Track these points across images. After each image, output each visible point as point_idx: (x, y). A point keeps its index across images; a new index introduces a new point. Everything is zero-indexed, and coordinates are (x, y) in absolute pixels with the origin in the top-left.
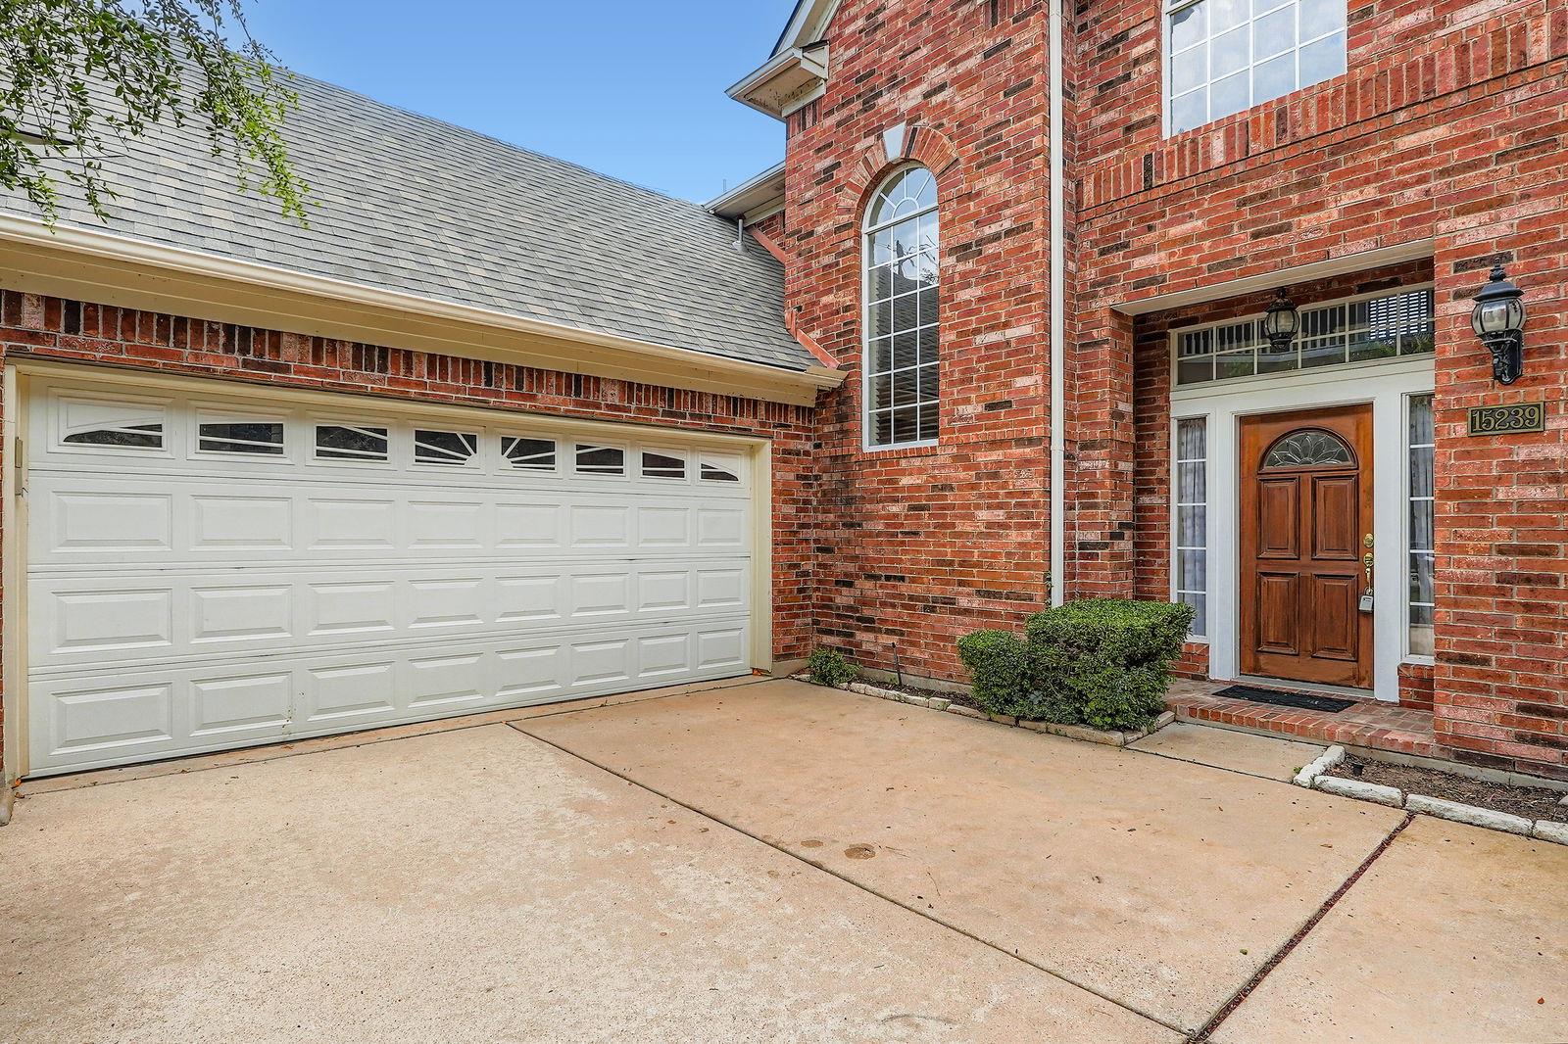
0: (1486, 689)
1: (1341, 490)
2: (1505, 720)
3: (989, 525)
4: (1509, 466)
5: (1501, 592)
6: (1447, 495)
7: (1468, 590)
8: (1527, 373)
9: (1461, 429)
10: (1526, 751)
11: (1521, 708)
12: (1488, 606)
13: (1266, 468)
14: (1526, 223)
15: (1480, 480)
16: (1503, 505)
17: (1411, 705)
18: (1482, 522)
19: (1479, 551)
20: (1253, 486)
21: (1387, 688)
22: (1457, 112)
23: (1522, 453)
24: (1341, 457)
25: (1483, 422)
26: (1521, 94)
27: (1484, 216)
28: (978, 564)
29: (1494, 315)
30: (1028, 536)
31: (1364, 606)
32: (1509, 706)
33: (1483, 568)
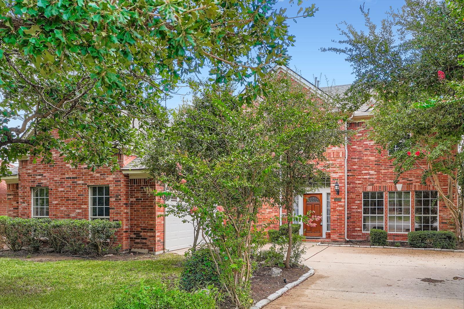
0: (335, 233)
1: (318, 206)
2: (338, 236)
3: (269, 212)
4: (338, 205)
5: (337, 221)
6: (332, 208)
7: (334, 220)
8: (340, 194)
9: (333, 200)
10: (339, 240)
11: (339, 235)
12: (336, 222)
13: (307, 202)
14: (340, 176)
15: (335, 207)
16: (337, 210)
17: (327, 238)
18: (335, 212)
19: (335, 216)
20: (305, 205)
21: (324, 236)
22: (333, 160)
23: (339, 204)
24: (318, 201)
25: (336, 199)
26: (339, 160)
27: (336, 174)
28: (267, 219)
29: (337, 188)
30: (276, 214)
31: (321, 224)
32: (338, 235)
33: (335, 218)
